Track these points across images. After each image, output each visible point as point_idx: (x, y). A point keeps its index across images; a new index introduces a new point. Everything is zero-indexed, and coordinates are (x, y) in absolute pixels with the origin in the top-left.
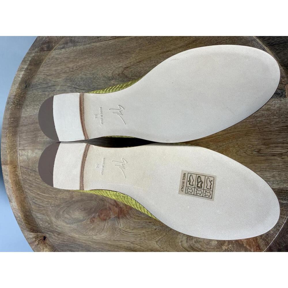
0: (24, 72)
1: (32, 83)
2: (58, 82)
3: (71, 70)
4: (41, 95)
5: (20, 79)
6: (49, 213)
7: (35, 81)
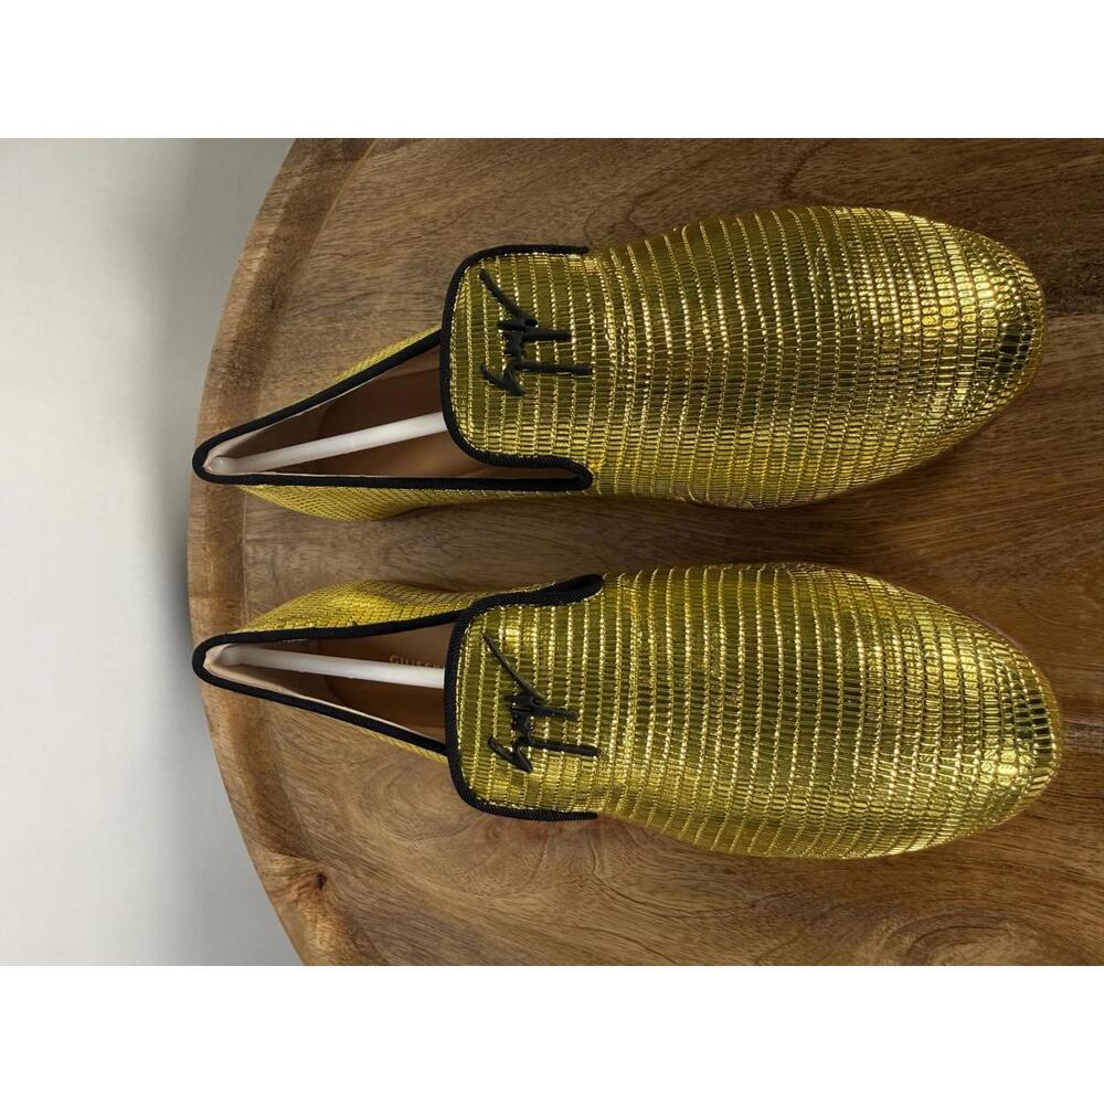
0: (265, 249)
1: (292, 290)
2: (382, 279)
3: (430, 227)
4: (323, 334)
5: (251, 278)
6: (342, 789)
7: (303, 282)
